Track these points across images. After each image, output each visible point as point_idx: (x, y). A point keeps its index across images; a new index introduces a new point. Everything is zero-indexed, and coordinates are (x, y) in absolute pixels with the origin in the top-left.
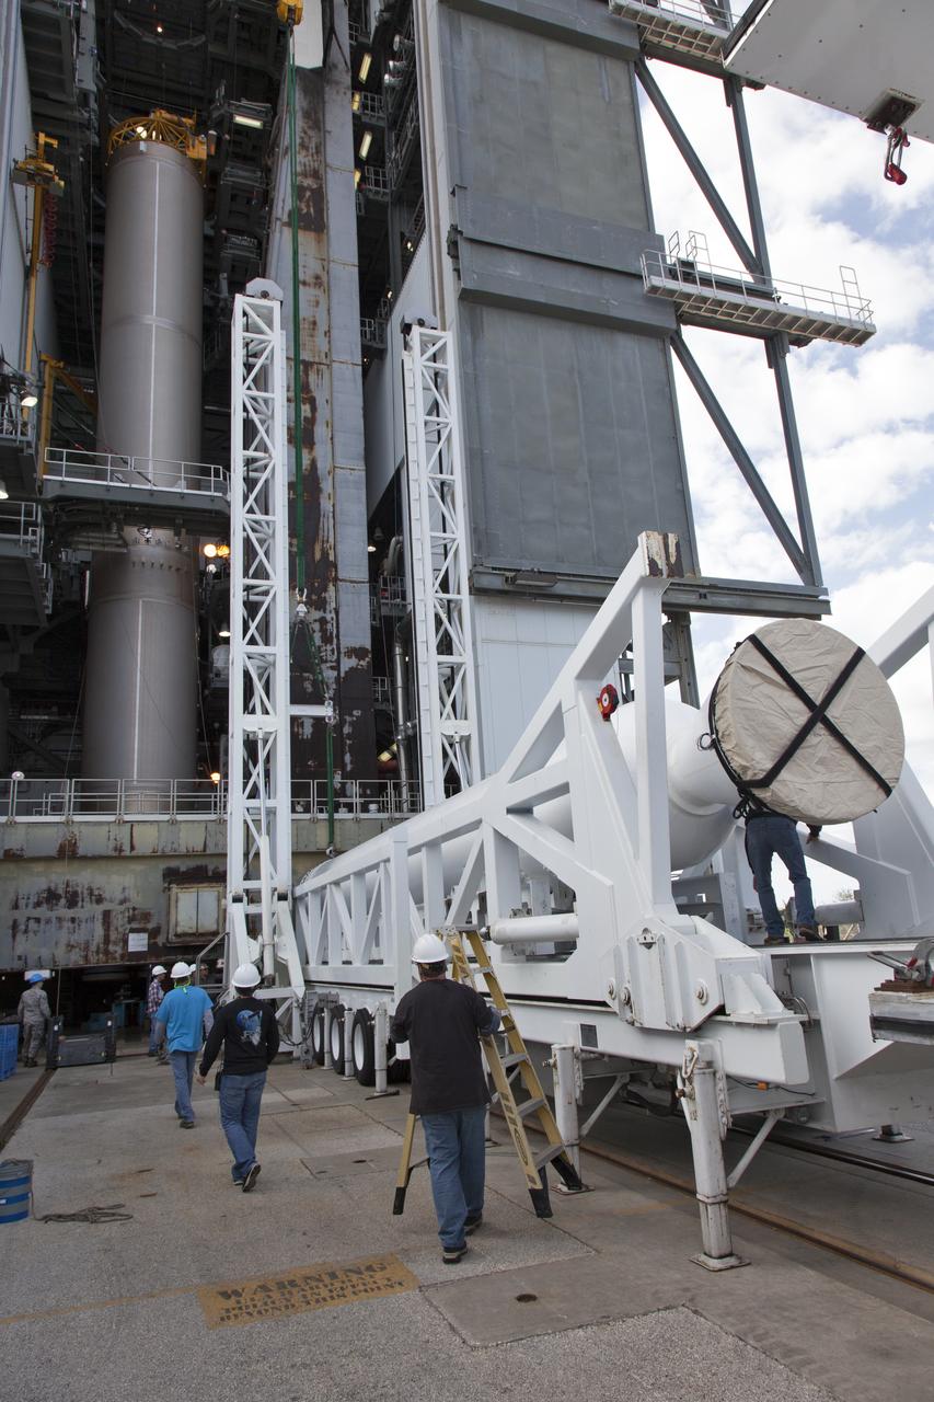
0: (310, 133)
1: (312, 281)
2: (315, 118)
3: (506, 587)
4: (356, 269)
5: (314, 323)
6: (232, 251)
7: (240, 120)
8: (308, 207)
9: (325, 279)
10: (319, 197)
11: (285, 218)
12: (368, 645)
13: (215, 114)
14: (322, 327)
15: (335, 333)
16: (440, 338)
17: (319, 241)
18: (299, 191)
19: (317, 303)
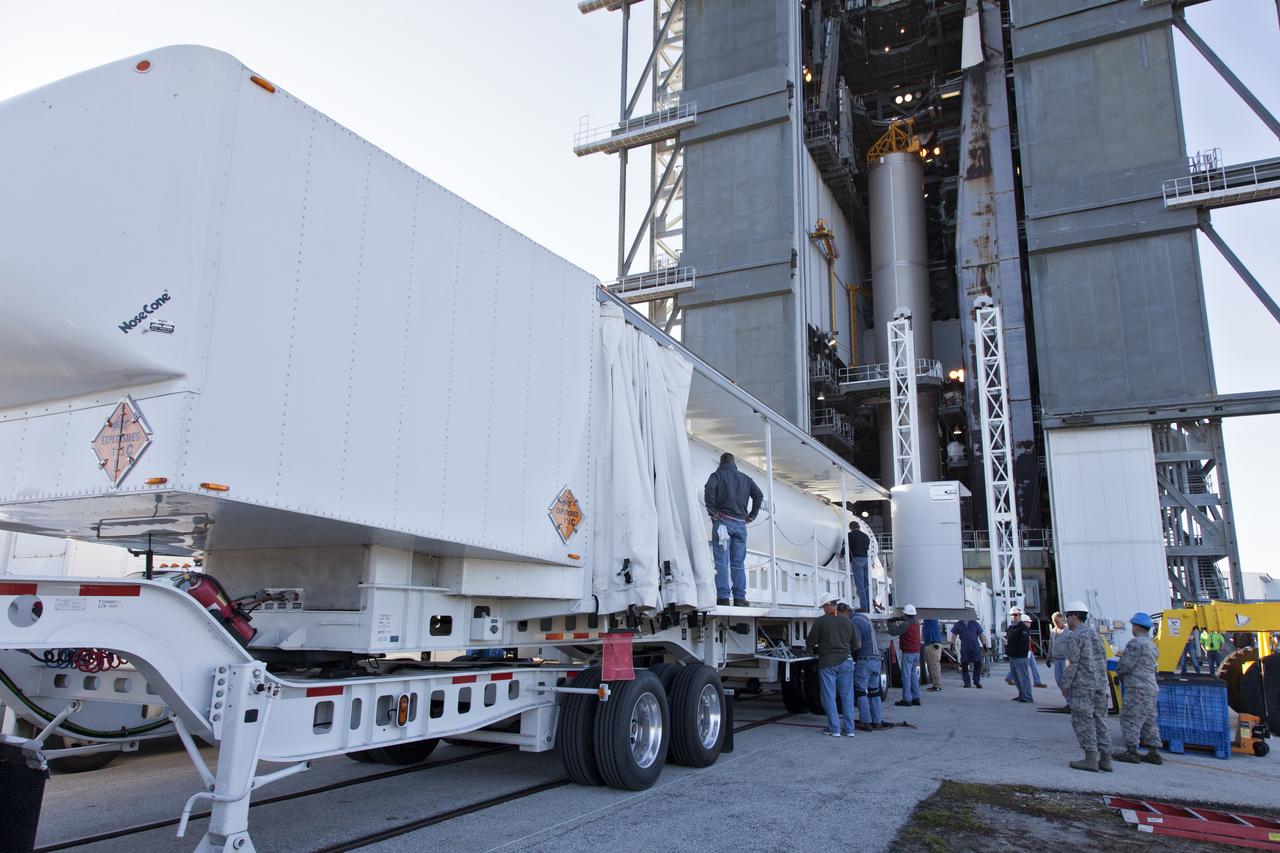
0: (979, 109)
1: (983, 210)
2: (981, 99)
3: (1063, 425)
4: (1013, 193)
5: (987, 238)
6: (946, 189)
7: (945, 96)
8: (980, 161)
9: (993, 206)
10: (986, 151)
11: (965, 176)
12: (1032, 439)
13: (931, 97)
14: (992, 239)
15: (1000, 242)
16: (992, 313)
17: (988, 182)
18: (973, 154)
19: (989, 224)
